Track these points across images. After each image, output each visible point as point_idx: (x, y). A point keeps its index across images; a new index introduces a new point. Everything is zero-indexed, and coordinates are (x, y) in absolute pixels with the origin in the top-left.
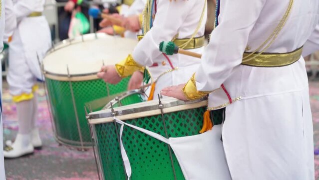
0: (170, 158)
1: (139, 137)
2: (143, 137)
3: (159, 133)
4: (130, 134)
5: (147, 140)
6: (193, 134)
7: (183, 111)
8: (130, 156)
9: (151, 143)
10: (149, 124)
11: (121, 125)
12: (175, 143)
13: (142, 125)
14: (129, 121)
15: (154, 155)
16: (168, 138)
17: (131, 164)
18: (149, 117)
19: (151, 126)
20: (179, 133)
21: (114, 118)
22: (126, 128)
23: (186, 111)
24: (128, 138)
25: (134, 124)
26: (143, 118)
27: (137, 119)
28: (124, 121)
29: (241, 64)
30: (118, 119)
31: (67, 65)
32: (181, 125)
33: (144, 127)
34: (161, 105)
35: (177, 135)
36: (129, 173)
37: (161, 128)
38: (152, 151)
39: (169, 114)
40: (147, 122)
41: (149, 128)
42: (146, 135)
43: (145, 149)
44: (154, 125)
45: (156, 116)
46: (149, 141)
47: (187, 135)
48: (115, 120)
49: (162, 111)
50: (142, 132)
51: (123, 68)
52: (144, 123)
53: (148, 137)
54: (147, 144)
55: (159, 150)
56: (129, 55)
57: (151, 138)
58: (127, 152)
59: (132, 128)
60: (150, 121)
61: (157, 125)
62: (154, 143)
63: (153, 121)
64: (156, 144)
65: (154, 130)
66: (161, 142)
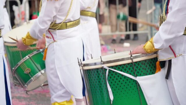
0: (137, 88)
1: (118, 76)
2: (120, 76)
3: (130, 74)
4: (112, 75)
5: (123, 78)
6: (150, 74)
7: (144, 60)
8: (112, 88)
9: (125, 80)
10: (124, 69)
11: (107, 69)
12: (140, 80)
13: (120, 69)
14: (112, 67)
15: (127, 87)
16: (136, 77)
17: (113, 93)
18: (124, 65)
19: (125, 70)
20: (142, 74)
21: (103, 65)
22: (110, 71)
23: (145, 61)
24: (111, 78)
25: (115, 69)
26: (120, 65)
27: (116, 66)
28: (109, 67)
29: (183, 35)
30: (105, 66)
31: (16, 36)
32: (143, 69)
33: (121, 71)
34: (132, 57)
35: (141, 75)
36: (112, 98)
37: (132, 71)
38: (126, 85)
39: (136, 62)
40: (123, 68)
41: (125, 71)
42: (122, 75)
43: (122, 84)
44: (127, 69)
45: (128, 64)
46: (124, 79)
47: (146, 75)
48: (103, 67)
49: (132, 61)
50: (120, 74)
51: (25, 40)
52: (121, 68)
53: (123, 76)
54: (123, 81)
55: (130, 84)
56: (28, 32)
57: (125, 77)
58: (110, 85)
59: (114, 72)
60: (125, 67)
61: (129, 69)
62: (127, 80)
63: (127, 67)
64: (128, 80)
65: (128, 72)
66: (131, 79)
